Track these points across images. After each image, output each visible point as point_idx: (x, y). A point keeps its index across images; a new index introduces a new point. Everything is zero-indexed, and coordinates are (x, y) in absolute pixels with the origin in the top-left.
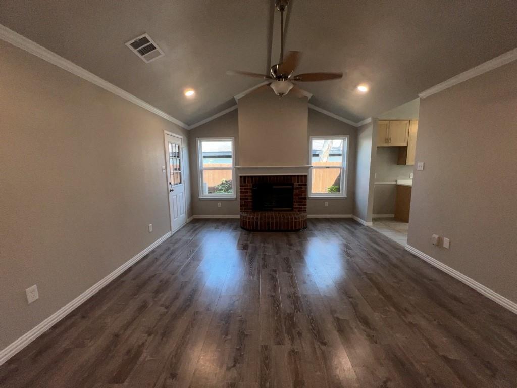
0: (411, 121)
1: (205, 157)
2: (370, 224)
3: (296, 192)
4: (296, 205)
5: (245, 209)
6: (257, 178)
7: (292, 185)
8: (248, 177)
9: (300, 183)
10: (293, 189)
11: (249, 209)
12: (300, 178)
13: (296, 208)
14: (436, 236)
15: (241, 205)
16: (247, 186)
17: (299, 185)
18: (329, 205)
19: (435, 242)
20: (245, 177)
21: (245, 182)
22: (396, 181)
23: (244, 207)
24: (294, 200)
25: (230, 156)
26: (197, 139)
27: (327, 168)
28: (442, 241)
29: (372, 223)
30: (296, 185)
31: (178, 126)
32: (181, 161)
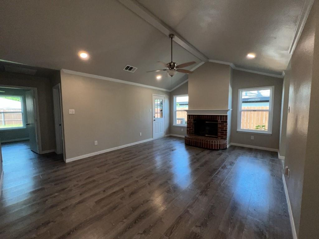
3: (220, 126)
4: (219, 134)
6: (196, 116)
7: (217, 121)
8: (191, 115)
9: (222, 120)
10: (217, 124)
11: (191, 133)
12: (222, 117)
13: (220, 136)
15: (187, 131)
16: (191, 120)
17: (221, 122)
20: (190, 115)
21: (189, 118)
23: (188, 132)
24: (218, 131)
26: (174, 96)
27: (254, 111)
30: (219, 121)
31: (162, 91)
32: (163, 107)
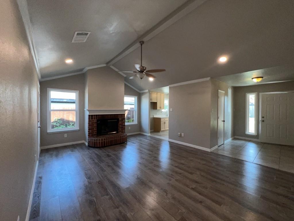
0: (158, 93)
1: (53, 102)
2: (149, 135)
3: (120, 123)
4: (120, 129)
5: (92, 135)
6: (100, 116)
7: (118, 119)
8: (94, 115)
10: (119, 121)
11: (95, 135)
12: (122, 115)
13: (120, 131)
14: (179, 133)
16: (93, 121)
17: (122, 119)
18: (131, 128)
19: (179, 136)
20: (92, 115)
21: (92, 119)
22: (153, 116)
24: (119, 127)
25: (74, 103)
26: (48, 88)
28: (181, 134)
29: (150, 134)
30: (120, 118)
